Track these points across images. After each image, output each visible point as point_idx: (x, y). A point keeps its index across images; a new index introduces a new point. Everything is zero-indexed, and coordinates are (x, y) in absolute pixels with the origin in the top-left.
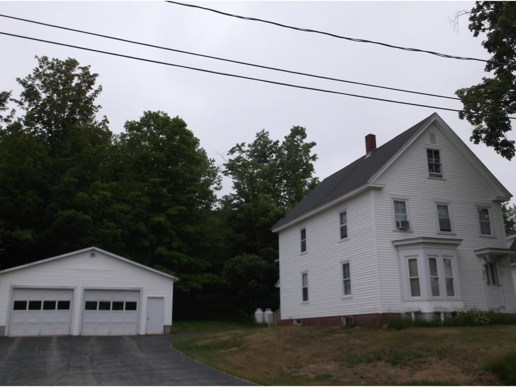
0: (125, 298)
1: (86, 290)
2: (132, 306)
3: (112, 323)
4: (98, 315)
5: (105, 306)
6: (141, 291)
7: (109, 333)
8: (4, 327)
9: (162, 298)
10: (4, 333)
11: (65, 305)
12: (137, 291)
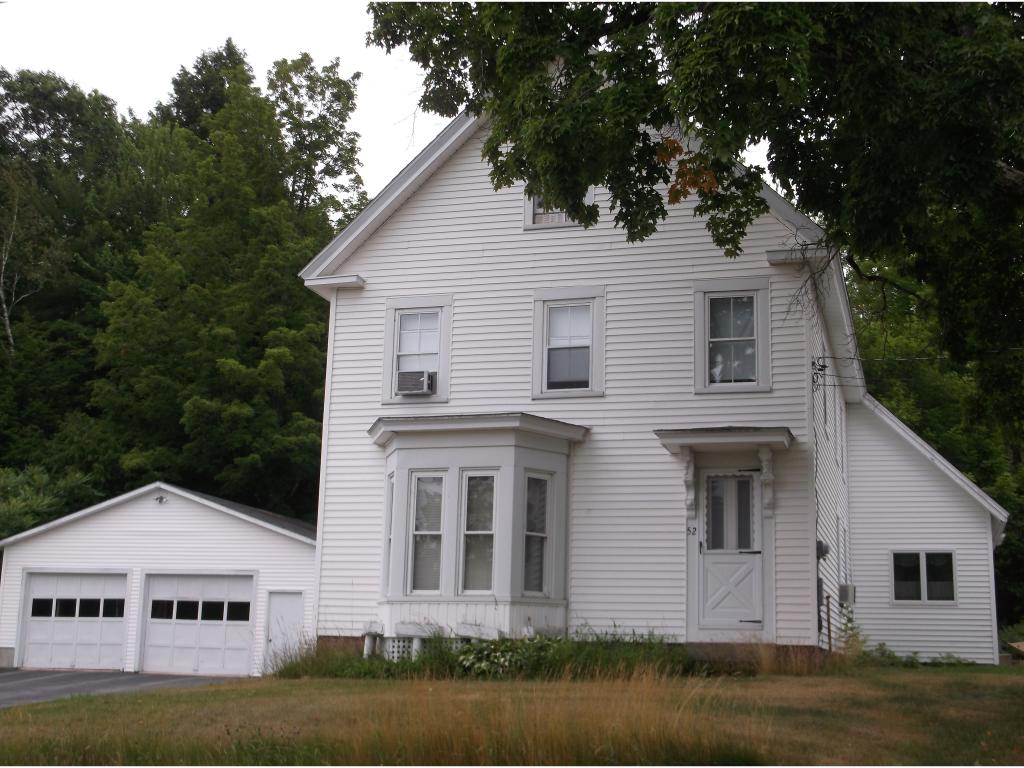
0: (226, 594)
1: (150, 576)
2: (240, 611)
3: (200, 648)
4: (174, 628)
5: (187, 610)
6: (255, 578)
7: (195, 670)
8: (12, 649)
9: (299, 593)
10: (12, 662)
11: (115, 608)
12: (247, 577)
